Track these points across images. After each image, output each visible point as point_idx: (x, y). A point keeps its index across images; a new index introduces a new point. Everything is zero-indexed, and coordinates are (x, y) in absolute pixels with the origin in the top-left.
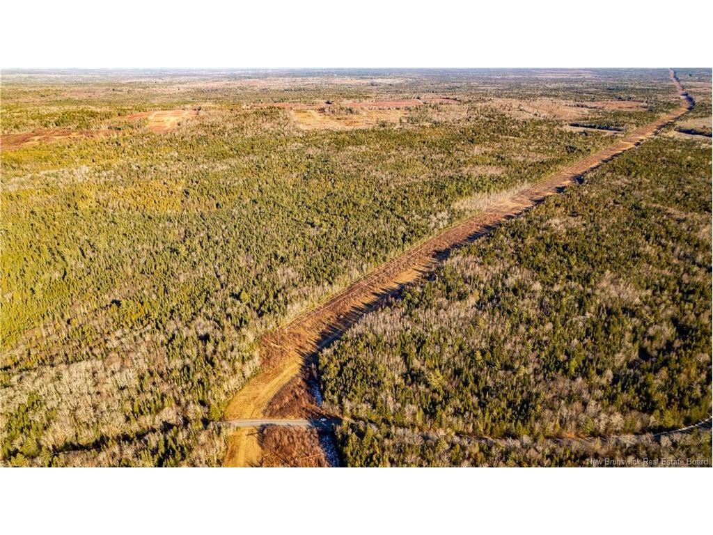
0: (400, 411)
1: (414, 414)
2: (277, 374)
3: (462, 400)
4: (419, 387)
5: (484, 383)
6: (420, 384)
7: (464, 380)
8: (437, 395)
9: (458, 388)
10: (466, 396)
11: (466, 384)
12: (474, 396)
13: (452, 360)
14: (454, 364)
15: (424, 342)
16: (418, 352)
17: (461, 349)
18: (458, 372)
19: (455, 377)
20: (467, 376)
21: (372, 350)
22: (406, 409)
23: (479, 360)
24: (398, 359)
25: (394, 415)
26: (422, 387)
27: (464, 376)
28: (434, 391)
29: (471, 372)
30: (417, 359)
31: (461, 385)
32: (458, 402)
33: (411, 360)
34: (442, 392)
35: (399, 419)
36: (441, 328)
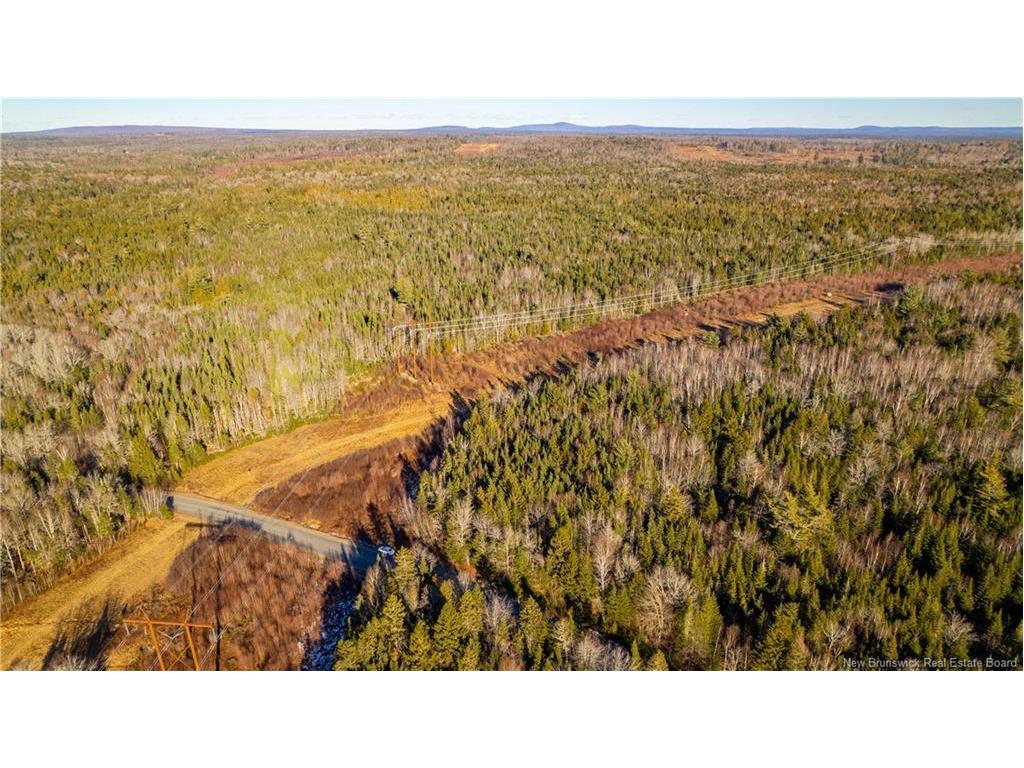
0: (631, 584)
1: (679, 609)
2: (363, 427)
3: (894, 616)
4: (737, 533)
5: (1008, 581)
6: (743, 526)
7: (917, 549)
8: (795, 570)
9: (889, 571)
10: (919, 606)
11: (925, 565)
12: (955, 617)
13: (882, 483)
14: (888, 498)
15: (794, 416)
16: (765, 442)
17: (922, 455)
18: (896, 524)
19: (883, 536)
20: (933, 542)
21: (626, 411)
22: (655, 581)
23: (994, 500)
24: (696, 445)
25: (605, 594)
26: (748, 538)
27: (919, 538)
28: (791, 560)
29: (953, 531)
30: (759, 457)
31: (904, 566)
32: (878, 616)
33: (738, 455)
34: (818, 565)
35: (620, 613)
36: (863, 395)
